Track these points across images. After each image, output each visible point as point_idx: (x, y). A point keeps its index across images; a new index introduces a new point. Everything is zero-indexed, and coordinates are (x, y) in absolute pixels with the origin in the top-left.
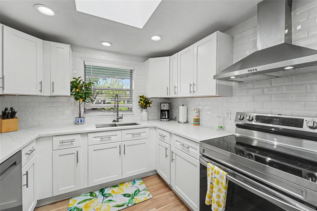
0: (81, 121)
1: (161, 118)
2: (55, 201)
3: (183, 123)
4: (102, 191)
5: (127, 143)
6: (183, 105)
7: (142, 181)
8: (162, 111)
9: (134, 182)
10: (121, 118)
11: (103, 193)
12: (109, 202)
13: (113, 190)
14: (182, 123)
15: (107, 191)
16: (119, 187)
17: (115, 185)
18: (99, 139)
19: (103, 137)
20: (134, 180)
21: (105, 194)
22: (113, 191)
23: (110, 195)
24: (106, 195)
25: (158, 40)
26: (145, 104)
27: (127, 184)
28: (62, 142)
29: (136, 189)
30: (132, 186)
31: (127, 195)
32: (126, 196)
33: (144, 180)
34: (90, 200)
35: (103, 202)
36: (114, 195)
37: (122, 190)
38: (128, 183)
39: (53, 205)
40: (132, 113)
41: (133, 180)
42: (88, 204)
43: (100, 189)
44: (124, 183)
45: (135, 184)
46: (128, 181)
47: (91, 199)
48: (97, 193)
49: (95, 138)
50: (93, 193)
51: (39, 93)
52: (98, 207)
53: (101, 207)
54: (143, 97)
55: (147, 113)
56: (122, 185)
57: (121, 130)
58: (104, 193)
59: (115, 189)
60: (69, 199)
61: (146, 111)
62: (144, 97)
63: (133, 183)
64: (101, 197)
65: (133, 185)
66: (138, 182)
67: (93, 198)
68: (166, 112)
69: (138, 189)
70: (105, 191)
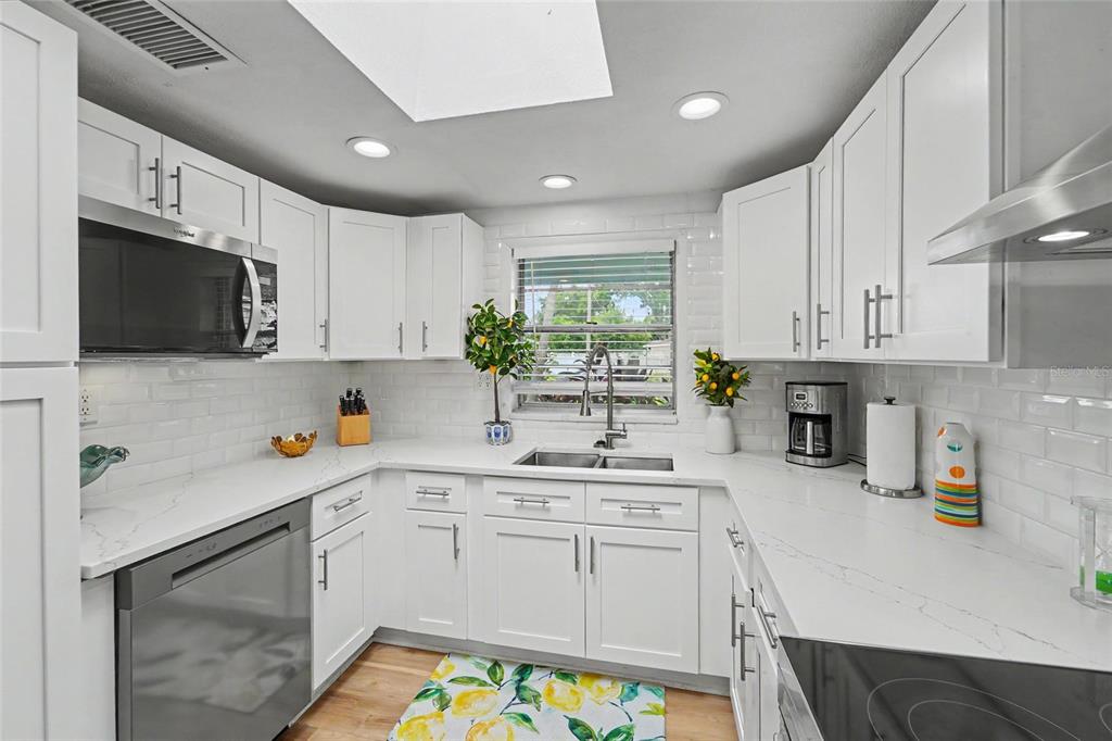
0: (497, 435)
1: (791, 451)
2: (418, 646)
3: (886, 495)
4: (524, 670)
5: (601, 534)
6: (890, 401)
7: (661, 703)
8: (797, 419)
9: (632, 690)
10: (619, 436)
11: (522, 680)
12: (517, 723)
13: (554, 685)
14: (882, 491)
15: (536, 681)
16: (574, 682)
17: (566, 671)
18: (510, 501)
19: (526, 498)
20: (638, 684)
21: (525, 688)
22: (550, 691)
23: (537, 696)
24: (526, 694)
25: (712, 113)
26: (714, 386)
27: (605, 684)
28: (423, 490)
29: (623, 722)
30: (618, 702)
31: (578, 730)
32: (576, 731)
33: (675, 699)
34: (480, 685)
35: (506, 711)
36: (544, 704)
37: (578, 701)
38: (610, 686)
39: (408, 655)
40: (672, 418)
41: (633, 679)
42: (468, 694)
43: (524, 662)
44: (598, 676)
45: (631, 699)
46: (613, 679)
47: (483, 684)
48: (509, 673)
49: (503, 496)
50: (500, 666)
51: (397, 356)
52: (486, 719)
53: (492, 724)
54: (707, 357)
55: (727, 420)
56: (587, 681)
57: (586, 482)
58: (524, 683)
59: (560, 685)
60: (444, 654)
61: (728, 414)
62: (714, 357)
63: (626, 690)
64: (509, 692)
65: (622, 701)
66: (647, 698)
67: (490, 682)
68: (809, 424)
69: (632, 727)
70: (530, 678)
